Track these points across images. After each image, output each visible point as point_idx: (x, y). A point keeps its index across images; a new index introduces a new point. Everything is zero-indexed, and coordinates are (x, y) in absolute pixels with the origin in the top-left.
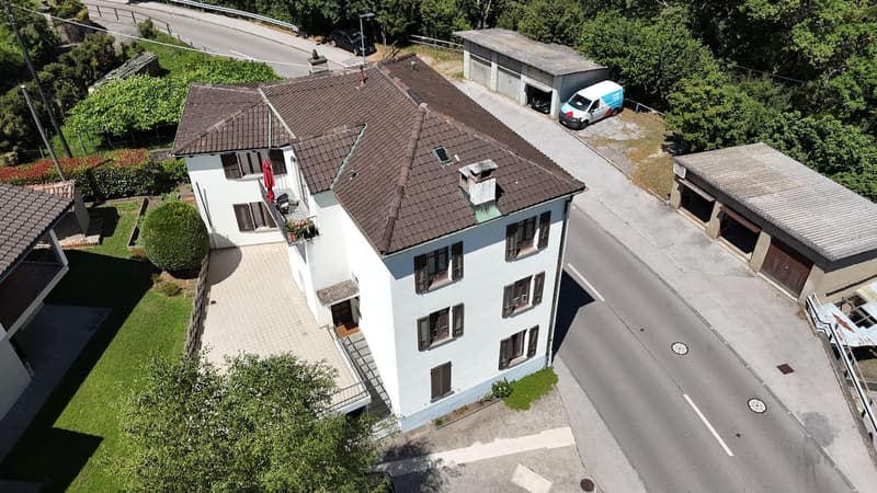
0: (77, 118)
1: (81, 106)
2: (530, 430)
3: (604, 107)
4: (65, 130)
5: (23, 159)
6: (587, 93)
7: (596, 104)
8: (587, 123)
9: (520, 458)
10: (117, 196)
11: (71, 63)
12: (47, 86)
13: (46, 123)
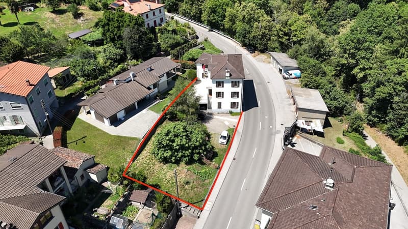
0: (186, 54)
1: (187, 52)
2: (232, 118)
3: (293, 76)
4: (183, 56)
5: (176, 59)
6: (290, 72)
7: (291, 75)
8: (288, 79)
9: (227, 120)
10: (187, 68)
11: (188, 44)
12: (183, 48)
13: (180, 54)
